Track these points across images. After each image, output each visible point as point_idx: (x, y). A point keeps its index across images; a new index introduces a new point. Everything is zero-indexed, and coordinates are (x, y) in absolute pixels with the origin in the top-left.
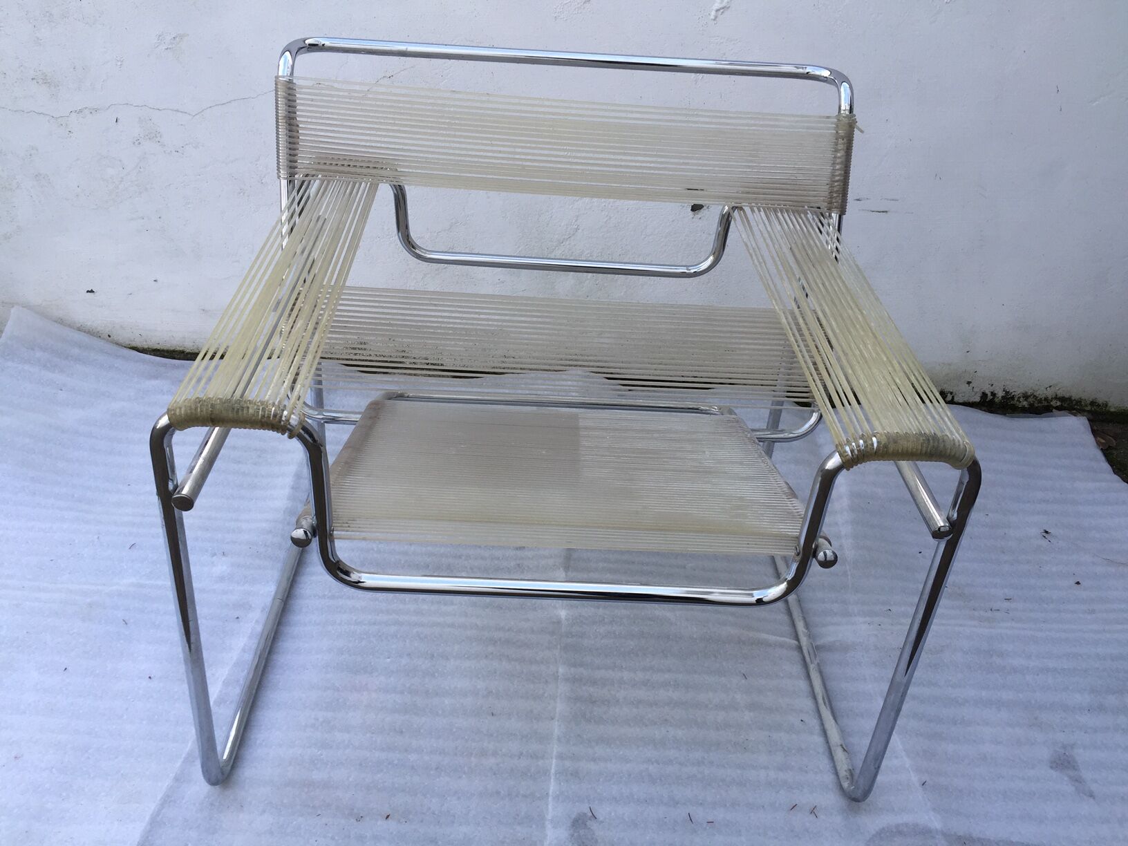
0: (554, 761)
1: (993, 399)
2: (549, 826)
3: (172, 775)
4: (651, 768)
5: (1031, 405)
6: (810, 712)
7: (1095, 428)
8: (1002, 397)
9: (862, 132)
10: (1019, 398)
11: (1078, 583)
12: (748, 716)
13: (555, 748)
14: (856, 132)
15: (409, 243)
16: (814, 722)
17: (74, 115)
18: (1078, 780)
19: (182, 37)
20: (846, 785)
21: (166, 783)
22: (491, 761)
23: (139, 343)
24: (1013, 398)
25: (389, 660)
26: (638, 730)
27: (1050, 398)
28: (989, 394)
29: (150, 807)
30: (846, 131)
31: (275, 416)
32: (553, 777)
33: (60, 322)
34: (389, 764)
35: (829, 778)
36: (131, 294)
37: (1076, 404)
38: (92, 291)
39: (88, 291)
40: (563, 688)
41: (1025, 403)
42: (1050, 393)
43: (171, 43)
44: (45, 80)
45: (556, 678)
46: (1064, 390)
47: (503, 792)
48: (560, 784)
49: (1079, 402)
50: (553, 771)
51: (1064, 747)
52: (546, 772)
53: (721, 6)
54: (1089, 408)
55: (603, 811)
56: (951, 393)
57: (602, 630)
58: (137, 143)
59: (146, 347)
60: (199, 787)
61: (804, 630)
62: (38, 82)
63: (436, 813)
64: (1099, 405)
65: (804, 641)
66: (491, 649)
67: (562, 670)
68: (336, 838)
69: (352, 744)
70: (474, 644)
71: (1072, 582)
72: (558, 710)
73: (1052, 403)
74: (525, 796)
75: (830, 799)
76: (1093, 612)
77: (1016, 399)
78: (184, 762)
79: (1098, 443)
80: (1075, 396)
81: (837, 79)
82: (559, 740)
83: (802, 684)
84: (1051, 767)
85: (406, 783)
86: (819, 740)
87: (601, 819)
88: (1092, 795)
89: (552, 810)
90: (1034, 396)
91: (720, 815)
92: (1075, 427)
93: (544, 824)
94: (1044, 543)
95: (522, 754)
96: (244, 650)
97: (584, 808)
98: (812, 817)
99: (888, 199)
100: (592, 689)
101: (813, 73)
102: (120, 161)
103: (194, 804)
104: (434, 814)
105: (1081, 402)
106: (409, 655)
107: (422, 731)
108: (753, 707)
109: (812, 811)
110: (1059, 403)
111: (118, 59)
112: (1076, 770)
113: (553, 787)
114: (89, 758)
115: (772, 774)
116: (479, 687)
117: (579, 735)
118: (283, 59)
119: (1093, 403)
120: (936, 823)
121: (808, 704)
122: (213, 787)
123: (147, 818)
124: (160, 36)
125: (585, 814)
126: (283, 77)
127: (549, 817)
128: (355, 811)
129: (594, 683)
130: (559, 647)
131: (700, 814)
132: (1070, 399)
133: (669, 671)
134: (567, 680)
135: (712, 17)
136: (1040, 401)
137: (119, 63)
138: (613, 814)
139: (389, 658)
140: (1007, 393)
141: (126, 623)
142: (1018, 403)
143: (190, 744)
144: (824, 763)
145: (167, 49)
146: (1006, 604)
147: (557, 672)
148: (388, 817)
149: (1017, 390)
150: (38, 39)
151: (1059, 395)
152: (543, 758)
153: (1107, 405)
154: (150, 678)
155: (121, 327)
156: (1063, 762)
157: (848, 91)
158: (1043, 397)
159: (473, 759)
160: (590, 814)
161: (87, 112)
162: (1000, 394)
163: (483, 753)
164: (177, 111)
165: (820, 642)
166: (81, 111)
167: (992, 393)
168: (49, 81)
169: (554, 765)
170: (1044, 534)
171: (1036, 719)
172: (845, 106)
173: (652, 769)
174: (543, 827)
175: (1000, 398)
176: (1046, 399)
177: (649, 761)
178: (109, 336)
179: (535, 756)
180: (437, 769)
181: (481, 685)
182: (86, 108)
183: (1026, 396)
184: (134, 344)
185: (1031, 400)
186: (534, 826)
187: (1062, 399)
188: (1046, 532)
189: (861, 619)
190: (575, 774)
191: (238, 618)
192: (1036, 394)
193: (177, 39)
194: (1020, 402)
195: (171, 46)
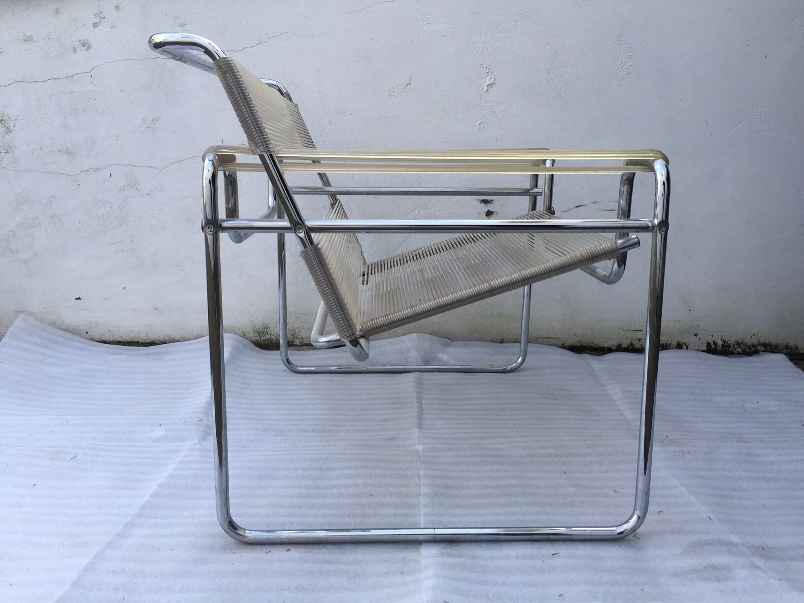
0: (422, 517)
1: (716, 347)
3: (115, 533)
4: (500, 518)
5: (743, 349)
8: (722, 345)
10: (734, 345)
12: (571, 490)
13: (423, 511)
17: (83, 173)
19: (157, 119)
21: (109, 537)
23: (107, 337)
24: (729, 346)
26: (486, 500)
27: (756, 345)
28: (712, 344)
32: (422, 525)
36: (106, 299)
37: (775, 347)
38: (79, 299)
39: (76, 299)
40: (425, 481)
41: (739, 350)
42: (754, 341)
43: (150, 124)
44: (67, 152)
45: (419, 476)
46: (764, 338)
53: (490, 83)
56: (685, 344)
57: (450, 454)
58: (122, 190)
59: (112, 340)
62: (62, 153)
64: (791, 349)
66: (366, 464)
67: (422, 472)
68: (249, 562)
70: (353, 462)
72: (422, 491)
73: (758, 348)
77: (732, 347)
80: (773, 342)
82: (425, 506)
86: (631, 500)
90: (744, 343)
92: (780, 359)
98: (635, 539)
99: (613, 202)
100: (447, 481)
102: (110, 203)
105: (778, 346)
106: (303, 469)
107: (316, 506)
108: (575, 485)
110: (763, 349)
111: (116, 135)
116: (359, 483)
117: (440, 504)
119: (787, 347)
123: (93, 555)
124: (143, 120)
130: (419, 462)
132: (770, 344)
133: (506, 471)
134: (427, 477)
135: (485, 90)
136: (749, 347)
137: (116, 138)
139: (287, 471)
140: (724, 342)
142: (734, 350)
145: (147, 127)
147: (419, 473)
149: (732, 340)
150: (66, 125)
151: (762, 342)
153: (797, 348)
155: (96, 325)
158: (750, 343)
161: (92, 171)
162: (720, 343)
164: (151, 167)
166: (88, 171)
167: (714, 342)
168: (70, 151)
169: (422, 519)
175: (720, 346)
176: (753, 345)
177: (498, 514)
178: (87, 333)
179: (406, 515)
182: (92, 168)
183: (739, 344)
184: (104, 338)
185: (742, 346)
187: (765, 344)
192: (745, 341)
193: (155, 121)
194: (735, 349)
195: (150, 126)
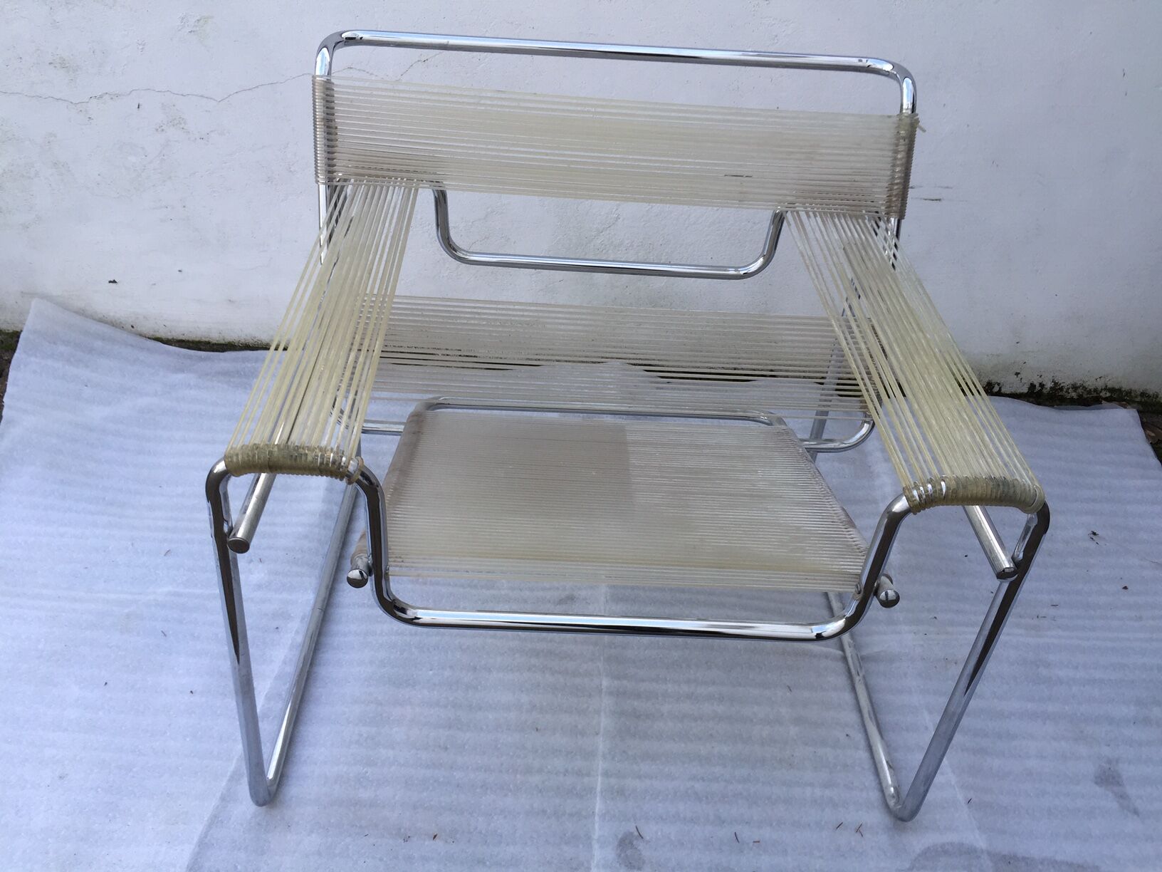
0: (600, 779)
1: (1041, 390)
2: (596, 846)
3: (218, 795)
5: (1080, 396)
6: (856, 726)
7: (1145, 420)
8: (1051, 388)
9: (924, 131)
10: (1068, 389)
11: (1125, 588)
12: (793, 731)
13: (601, 765)
14: (918, 132)
15: (449, 245)
16: (859, 737)
17: (94, 101)
18: (1122, 797)
19: (205, 19)
20: (892, 803)
21: (212, 804)
22: (535, 779)
23: (163, 334)
24: (1061, 389)
25: (431, 672)
26: (683, 745)
27: (1100, 389)
28: (1037, 385)
29: (199, 828)
30: (908, 131)
31: (334, 463)
32: (598, 795)
33: (82, 313)
34: (435, 781)
35: (874, 795)
36: (155, 284)
37: (1126, 395)
38: (114, 282)
39: (110, 282)
40: (607, 702)
41: (1074, 395)
42: (1100, 384)
43: (195, 26)
44: (63, 65)
45: (600, 691)
46: (1114, 382)
47: (549, 811)
48: (606, 802)
49: (1129, 393)
50: (599, 789)
51: (1109, 761)
52: (591, 790)
54: (1138, 399)
55: (650, 830)
56: (999, 384)
58: (160, 130)
59: (170, 338)
60: (245, 806)
61: (850, 640)
62: (55, 67)
63: (483, 832)
64: (1149, 396)
65: (849, 652)
66: (534, 661)
67: (605, 683)
68: (385, 859)
69: (397, 761)
70: (517, 655)
71: (1120, 588)
72: (602, 725)
73: (1101, 394)
74: (571, 815)
75: (875, 817)
76: (1140, 618)
77: (1065, 390)
78: (229, 780)
79: (1148, 437)
80: (1125, 387)
81: (900, 73)
82: (604, 757)
83: (847, 697)
84: (1096, 783)
85: (452, 802)
86: (863, 755)
87: (648, 838)
88: (1136, 812)
89: (599, 829)
90: (1084, 387)
91: (766, 833)
92: (1124, 419)
93: (590, 843)
94: (1092, 545)
95: (567, 771)
96: (284, 662)
97: (631, 827)
98: (858, 835)
99: (942, 187)
100: (636, 703)
101: (873, 66)
102: (143, 148)
103: (242, 825)
104: (481, 833)
105: (1130, 393)
106: (451, 667)
107: (466, 747)
108: (798, 721)
109: (858, 830)
110: (1108, 394)
111: (140, 42)
112: (1120, 785)
113: (599, 806)
114: (133, 777)
115: (818, 792)
116: (522, 701)
117: (624, 752)
118: (320, 56)
119: (1143, 394)
120: (980, 842)
121: (852, 717)
122: (260, 808)
123: (196, 840)
124: (183, 19)
125: (632, 834)
126: (321, 76)
127: (596, 837)
128: (402, 830)
129: (638, 696)
130: (602, 658)
131: (747, 833)
132: (1120, 390)
133: (714, 683)
134: (611, 693)
136: (1089, 392)
137: (141, 47)
138: (659, 834)
140: (1056, 384)
141: (165, 635)
142: (1066, 394)
143: (234, 761)
144: (870, 779)
145: (191, 32)
146: (1053, 611)
147: (601, 685)
148: (435, 836)
149: (1066, 380)
150: (55, 21)
151: (1110, 386)
152: (588, 775)
153: (1157, 396)
154: (191, 692)
155: (144, 317)
156: (1108, 778)
157: (911, 86)
158: (1092, 388)
159: (518, 776)
160: (636, 833)
161: (107, 97)
162: (1049, 385)
163: (528, 771)
164: (202, 96)
165: (865, 652)
166: (101, 97)
167: (1040, 384)
168: (67, 65)
169: (599, 783)
170: (1092, 536)
171: (1082, 732)
172: (907, 103)
173: (698, 786)
174: (590, 846)
175: (1048, 389)
176: (1096, 390)
177: (695, 778)
178: (133, 327)
179: (579, 773)
180: (482, 787)
181: (525, 699)
182: (107, 93)
183: (1075, 387)
184: (158, 335)
185: (1080, 391)
186: (581, 846)
187: (1112, 390)
188: (1094, 534)
189: (906, 628)
190: (621, 792)
191: (277, 628)
192: (1086, 385)
193: (202, 22)
194: (1069, 393)
195: (195, 29)
